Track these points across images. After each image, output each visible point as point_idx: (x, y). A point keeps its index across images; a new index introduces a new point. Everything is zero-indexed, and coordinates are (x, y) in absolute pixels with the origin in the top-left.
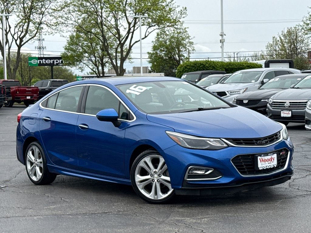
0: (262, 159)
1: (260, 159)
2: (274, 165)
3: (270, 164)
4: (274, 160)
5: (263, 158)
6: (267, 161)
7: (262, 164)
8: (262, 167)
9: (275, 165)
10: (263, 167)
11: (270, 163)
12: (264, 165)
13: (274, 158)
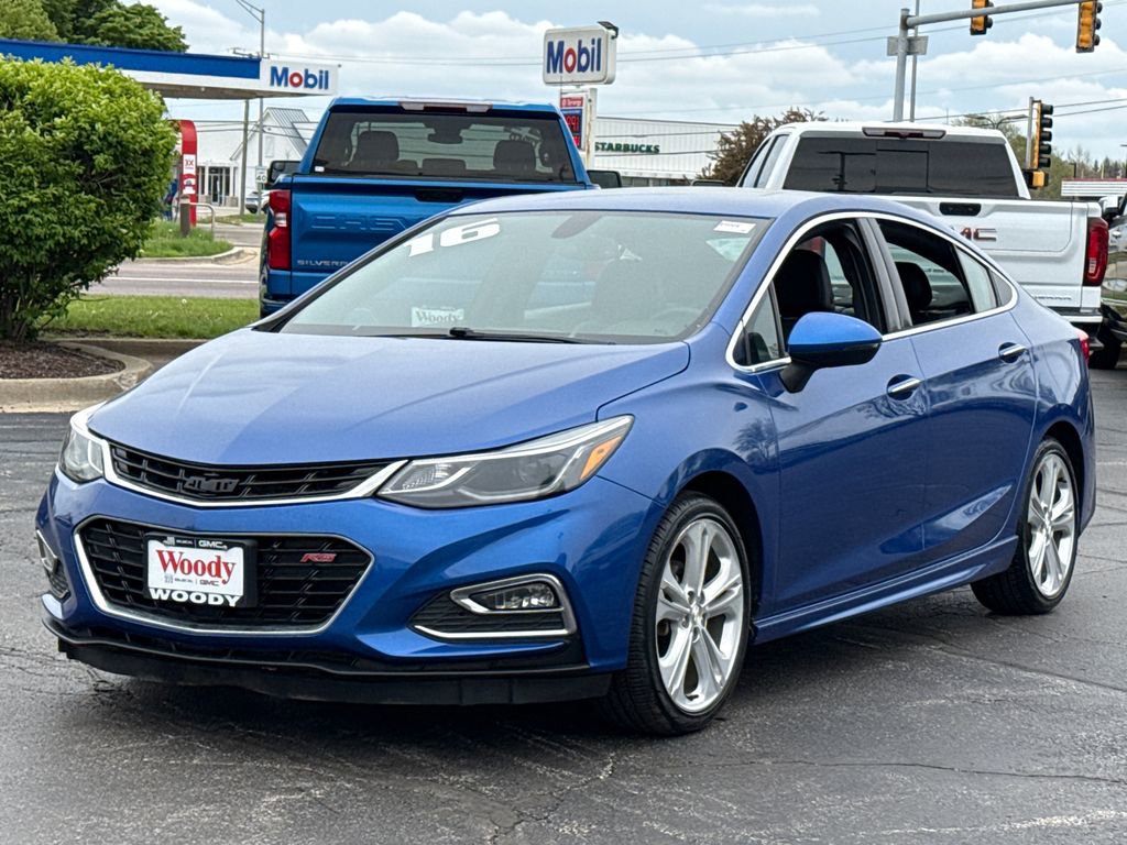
0: (171, 554)
1: (160, 553)
2: (229, 598)
3: (208, 588)
4: (229, 573)
5: (177, 551)
6: (193, 567)
7: (168, 579)
8: (164, 591)
9: (233, 597)
10: (172, 591)
11: (212, 583)
12: (180, 587)
13: (230, 566)
